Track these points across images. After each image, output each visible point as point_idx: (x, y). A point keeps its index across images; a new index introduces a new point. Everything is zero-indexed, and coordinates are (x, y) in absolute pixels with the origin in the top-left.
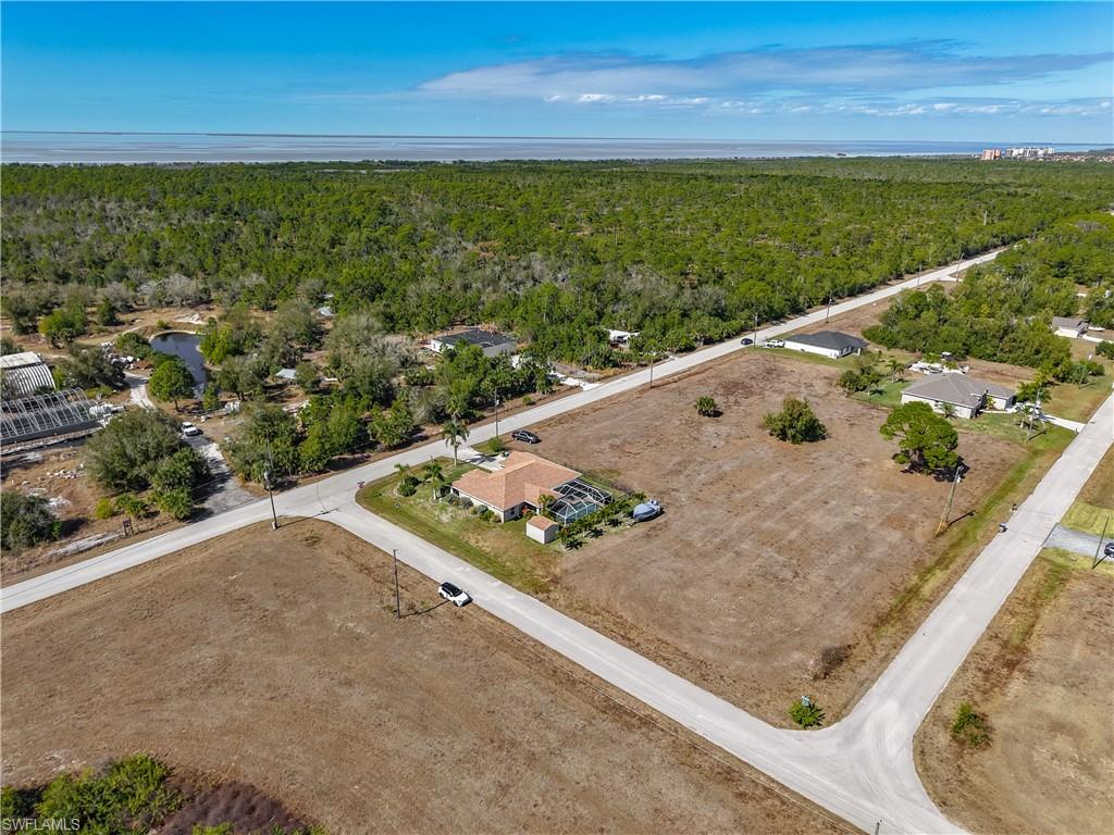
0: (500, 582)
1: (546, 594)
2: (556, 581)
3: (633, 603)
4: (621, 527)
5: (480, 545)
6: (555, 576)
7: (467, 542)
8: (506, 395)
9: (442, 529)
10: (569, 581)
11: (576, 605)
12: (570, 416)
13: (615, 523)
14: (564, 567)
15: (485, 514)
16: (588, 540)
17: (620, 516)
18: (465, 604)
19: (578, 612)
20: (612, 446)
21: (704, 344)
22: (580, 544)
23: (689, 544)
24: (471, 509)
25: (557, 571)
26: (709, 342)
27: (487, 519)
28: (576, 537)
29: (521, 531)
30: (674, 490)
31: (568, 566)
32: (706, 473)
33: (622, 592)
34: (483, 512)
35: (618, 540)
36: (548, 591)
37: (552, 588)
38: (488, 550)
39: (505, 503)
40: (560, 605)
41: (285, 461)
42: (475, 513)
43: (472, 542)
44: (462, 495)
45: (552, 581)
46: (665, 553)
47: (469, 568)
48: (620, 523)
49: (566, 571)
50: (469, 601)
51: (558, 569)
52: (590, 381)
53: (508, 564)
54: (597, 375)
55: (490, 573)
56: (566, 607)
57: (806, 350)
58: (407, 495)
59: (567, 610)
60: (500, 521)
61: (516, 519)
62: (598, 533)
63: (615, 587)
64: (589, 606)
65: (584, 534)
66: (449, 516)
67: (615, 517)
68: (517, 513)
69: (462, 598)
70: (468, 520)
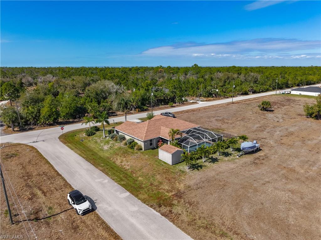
0: (128, 194)
1: (168, 208)
2: (179, 195)
3: (262, 224)
4: (232, 157)
5: (123, 164)
6: (179, 191)
7: (114, 162)
8: (161, 103)
9: (101, 154)
10: (192, 196)
11: (199, 222)
12: (193, 110)
13: (227, 154)
14: (188, 183)
15: (132, 144)
16: (207, 164)
17: (230, 150)
18: (86, 212)
19: (203, 231)
20: (216, 120)
21: (253, 93)
22: (201, 167)
23: (293, 170)
24: (124, 142)
25: (181, 187)
26: (254, 92)
27: (132, 148)
28: (198, 161)
29: (155, 156)
30: (262, 138)
31: (191, 183)
32: (280, 131)
33: (246, 211)
34: (130, 143)
35: (232, 166)
36: (171, 205)
37: (175, 202)
38: (128, 168)
39: (145, 137)
40: (182, 221)
41: (30, 117)
42: (126, 144)
43: (118, 162)
44: (120, 134)
45: (176, 195)
46: (275, 176)
47: (106, 180)
48: (231, 154)
49: (189, 187)
50: (91, 210)
51: (182, 185)
52: (202, 101)
53: (140, 178)
54: (205, 99)
55: (123, 186)
56: (189, 224)
57: (302, 94)
58: (89, 135)
59: (190, 228)
60: (141, 149)
61: (154, 149)
62: (214, 160)
63: (237, 204)
64: (212, 224)
65: (203, 160)
66: (109, 146)
67: (226, 151)
68: (154, 145)
69: (86, 205)
70: (120, 148)
